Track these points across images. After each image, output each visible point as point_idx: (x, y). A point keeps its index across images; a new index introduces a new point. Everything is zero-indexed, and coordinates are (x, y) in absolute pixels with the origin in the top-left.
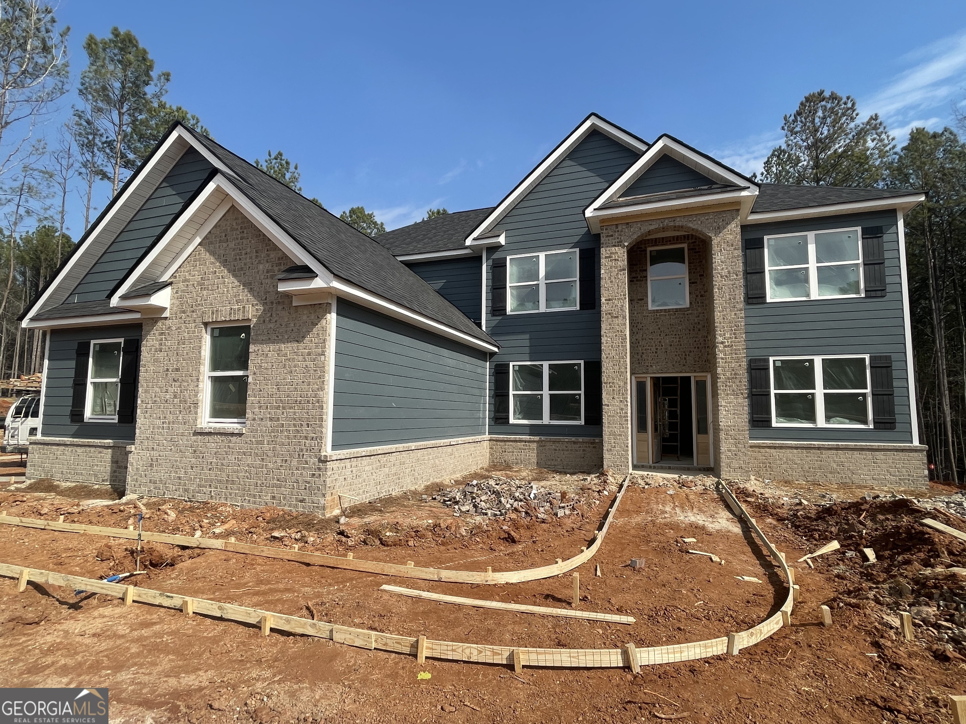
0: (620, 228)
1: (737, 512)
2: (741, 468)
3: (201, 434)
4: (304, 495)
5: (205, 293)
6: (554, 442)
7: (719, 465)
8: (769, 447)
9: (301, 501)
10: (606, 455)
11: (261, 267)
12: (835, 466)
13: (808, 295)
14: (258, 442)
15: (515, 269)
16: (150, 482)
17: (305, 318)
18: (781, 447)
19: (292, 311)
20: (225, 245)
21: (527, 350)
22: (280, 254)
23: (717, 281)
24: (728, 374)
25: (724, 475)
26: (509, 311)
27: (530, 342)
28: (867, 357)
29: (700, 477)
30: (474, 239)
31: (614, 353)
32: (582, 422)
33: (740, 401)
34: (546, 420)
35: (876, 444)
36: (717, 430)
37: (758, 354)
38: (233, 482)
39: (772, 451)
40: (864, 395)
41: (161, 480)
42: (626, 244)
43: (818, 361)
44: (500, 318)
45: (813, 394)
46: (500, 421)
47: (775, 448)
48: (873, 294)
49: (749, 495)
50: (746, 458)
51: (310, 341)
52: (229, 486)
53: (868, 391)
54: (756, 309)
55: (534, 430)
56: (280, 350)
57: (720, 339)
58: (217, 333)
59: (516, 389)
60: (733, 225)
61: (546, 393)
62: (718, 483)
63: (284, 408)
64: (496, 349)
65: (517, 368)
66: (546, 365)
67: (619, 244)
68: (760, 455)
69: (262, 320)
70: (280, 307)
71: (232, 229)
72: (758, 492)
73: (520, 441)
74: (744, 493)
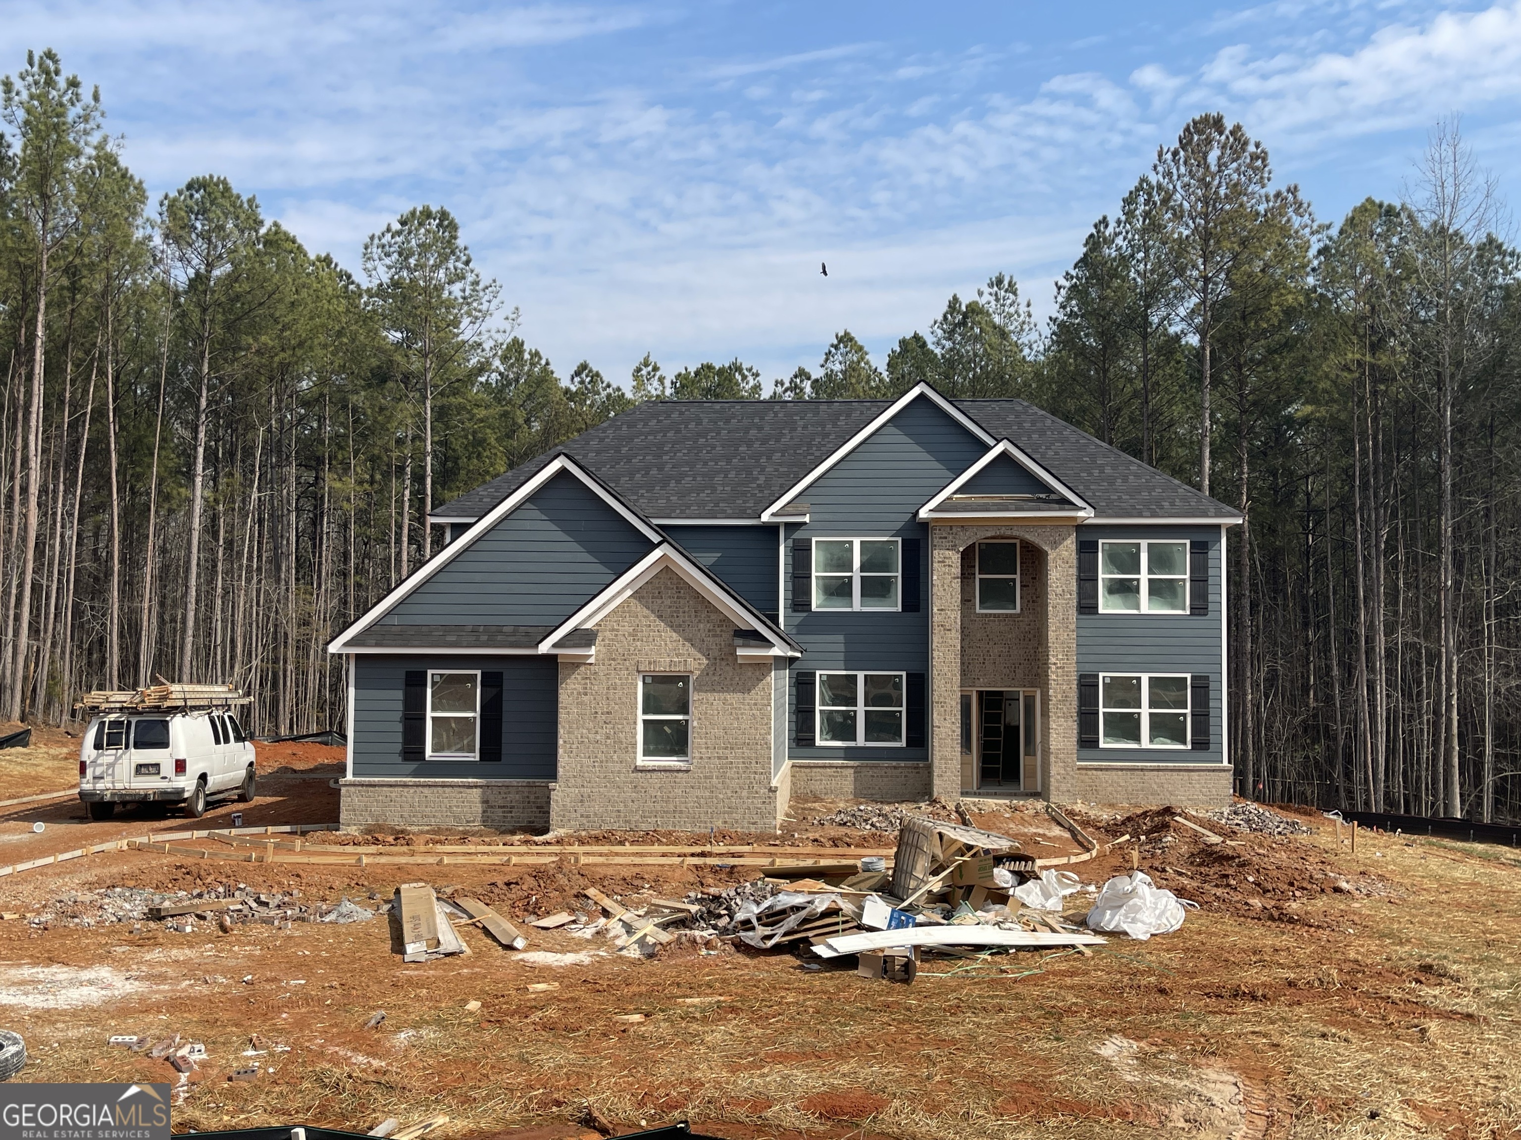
0: (954, 530)
1: (1067, 825)
2: (1069, 791)
3: (641, 771)
4: (756, 818)
5: (639, 643)
6: (871, 767)
7: (1049, 789)
8: (1096, 769)
9: (753, 824)
10: (936, 781)
11: (701, 626)
12: (1155, 787)
13: (1138, 608)
14: (706, 777)
15: (821, 553)
16: (582, 816)
17: (750, 674)
18: (1107, 769)
19: (737, 667)
20: (659, 601)
21: (841, 656)
22: (722, 617)
23: (1052, 599)
24: (1059, 697)
25: (1053, 799)
26: (814, 608)
27: (846, 647)
28: (1188, 676)
29: (1031, 801)
30: (773, 515)
31: (946, 669)
32: (903, 743)
33: (1070, 723)
34: (861, 740)
35: (1191, 765)
36: (1046, 752)
37: (1088, 669)
38: (681, 812)
39: (1099, 773)
40: (1184, 715)
41: (595, 814)
42: (961, 549)
43: (1145, 678)
44: (805, 614)
45: (1139, 714)
46: (804, 743)
47: (1101, 770)
48: (1197, 611)
49: (1077, 815)
50: (1074, 782)
51: (756, 694)
52: (677, 815)
53: (1188, 711)
54: (1088, 620)
55: (850, 754)
56: (725, 699)
57: (1052, 660)
58: (648, 680)
59: (823, 703)
60: (1069, 541)
61: (861, 709)
62: (1048, 807)
63: (732, 748)
64: (799, 655)
65: (824, 678)
66: (861, 675)
67: (953, 548)
68: (1087, 777)
69: (705, 673)
70: (724, 663)
71: (667, 588)
72: (1083, 811)
73: (831, 767)
74: (1071, 813)
